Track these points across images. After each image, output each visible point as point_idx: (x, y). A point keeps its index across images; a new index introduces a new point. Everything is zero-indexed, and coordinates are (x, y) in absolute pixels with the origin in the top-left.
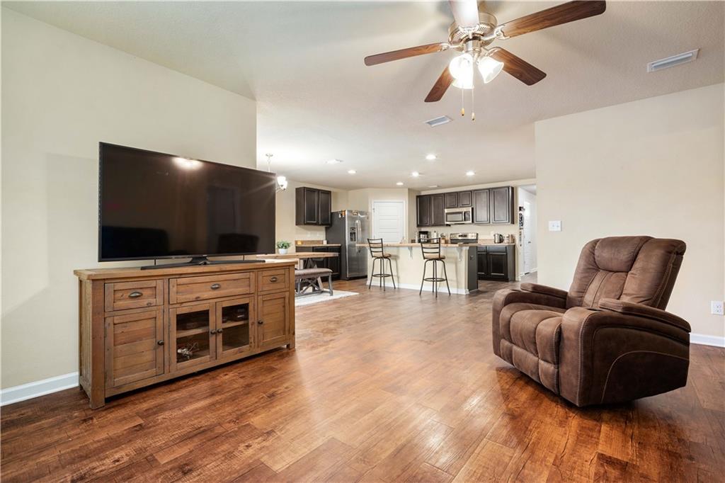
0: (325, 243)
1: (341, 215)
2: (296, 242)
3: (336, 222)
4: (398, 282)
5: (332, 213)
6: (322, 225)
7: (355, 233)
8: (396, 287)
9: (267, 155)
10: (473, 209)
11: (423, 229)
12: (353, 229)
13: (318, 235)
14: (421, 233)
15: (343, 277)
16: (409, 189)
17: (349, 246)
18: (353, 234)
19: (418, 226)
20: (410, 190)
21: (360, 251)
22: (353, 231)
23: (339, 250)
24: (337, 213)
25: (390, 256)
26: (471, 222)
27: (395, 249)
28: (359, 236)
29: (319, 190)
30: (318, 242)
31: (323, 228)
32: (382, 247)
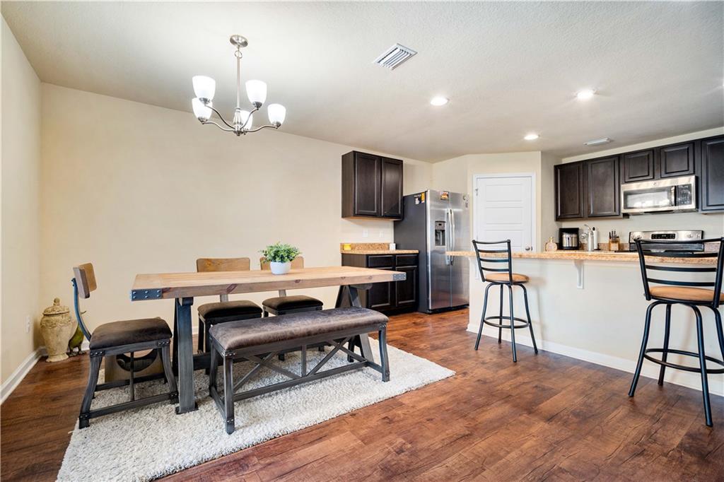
0: (393, 247)
1: (420, 199)
2: (342, 246)
3: (410, 213)
4: (543, 338)
5: (404, 198)
6: (386, 217)
7: (443, 231)
8: (539, 347)
9: (232, 41)
10: (697, 179)
11: (566, 225)
12: (440, 223)
13: (381, 235)
14: (562, 231)
15: (422, 306)
16: (543, 153)
17: (432, 252)
18: (440, 233)
19: (558, 219)
20: (545, 154)
21: (452, 263)
22: (440, 228)
23: (416, 259)
24: (413, 197)
25: (527, 279)
26: (693, 206)
27: (536, 264)
28: (450, 235)
29: (380, 158)
30: (381, 246)
31: (389, 224)
32: (509, 261)
